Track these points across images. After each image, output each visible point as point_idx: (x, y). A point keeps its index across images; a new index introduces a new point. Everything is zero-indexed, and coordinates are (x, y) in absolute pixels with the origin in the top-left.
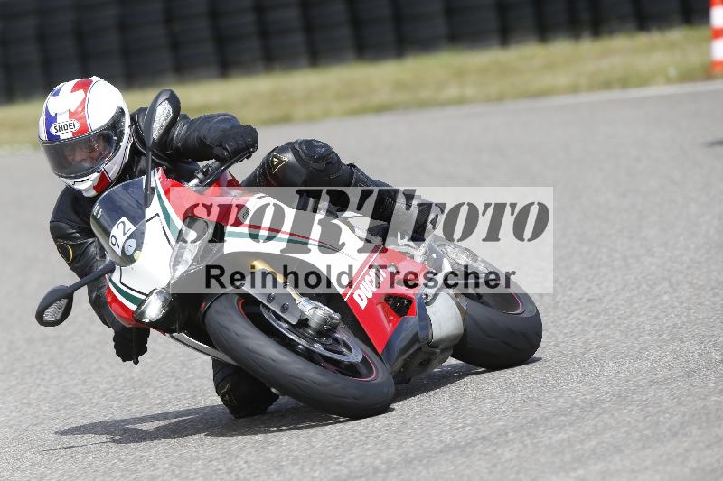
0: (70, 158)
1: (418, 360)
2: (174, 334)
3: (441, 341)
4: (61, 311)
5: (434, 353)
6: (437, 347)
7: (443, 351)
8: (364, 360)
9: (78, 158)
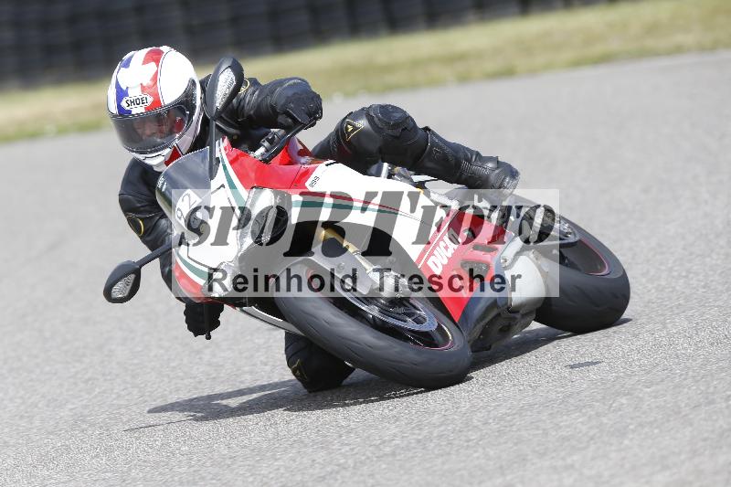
0: (140, 131)
1: (497, 327)
2: (244, 308)
3: (521, 306)
4: (129, 288)
5: (515, 318)
6: (518, 312)
7: (524, 316)
8: (439, 328)
9: (148, 132)
